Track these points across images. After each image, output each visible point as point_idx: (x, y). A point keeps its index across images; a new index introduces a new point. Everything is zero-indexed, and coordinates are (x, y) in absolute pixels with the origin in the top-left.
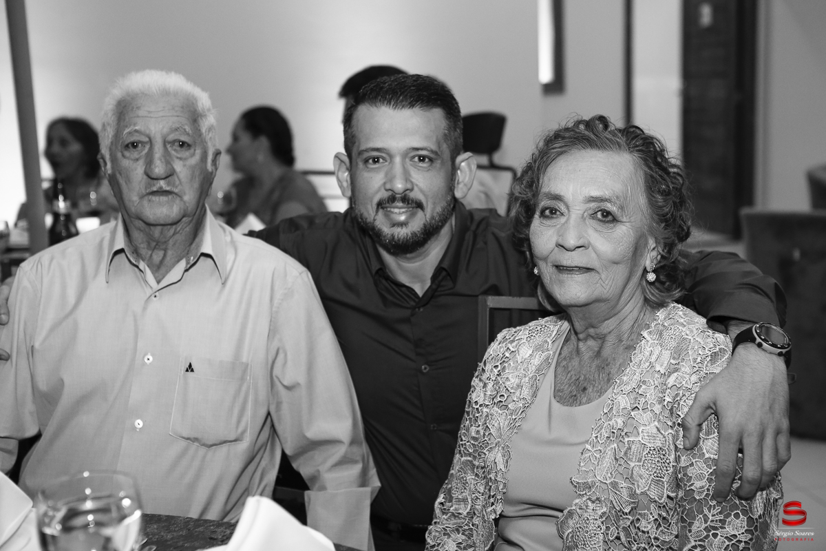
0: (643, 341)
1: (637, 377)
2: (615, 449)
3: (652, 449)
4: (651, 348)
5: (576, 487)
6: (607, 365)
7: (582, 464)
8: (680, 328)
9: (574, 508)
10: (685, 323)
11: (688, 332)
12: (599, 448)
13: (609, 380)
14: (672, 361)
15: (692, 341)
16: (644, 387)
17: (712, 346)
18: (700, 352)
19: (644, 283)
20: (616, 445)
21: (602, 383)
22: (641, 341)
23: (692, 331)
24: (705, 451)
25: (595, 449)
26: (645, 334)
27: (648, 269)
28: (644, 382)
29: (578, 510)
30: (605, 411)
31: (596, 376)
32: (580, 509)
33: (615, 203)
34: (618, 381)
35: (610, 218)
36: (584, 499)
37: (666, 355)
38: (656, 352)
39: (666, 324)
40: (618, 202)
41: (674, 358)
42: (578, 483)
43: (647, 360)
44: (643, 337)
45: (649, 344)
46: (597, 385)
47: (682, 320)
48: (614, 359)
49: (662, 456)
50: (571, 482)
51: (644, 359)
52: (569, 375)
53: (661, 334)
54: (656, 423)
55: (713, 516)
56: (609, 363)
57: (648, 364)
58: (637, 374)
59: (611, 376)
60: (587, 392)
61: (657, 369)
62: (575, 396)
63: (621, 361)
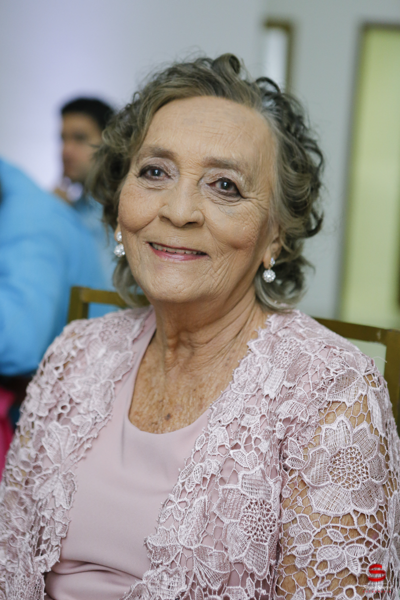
0: (250, 356)
1: (240, 404)
2: (205, 503)
3: (254, 501)
4: (259, 365)
5: (151, 552)
6: (201, 387)
7: (162, 521)
8: (298, 341)
9: (144, 581)
10: (304, 335)
11: (307, 347)
12: (185, 499)
13: (201, 407)
14: (286, 383)
15: (313, 359)
16: (247, 416)
17: (338, 367)
18: (323, 375)
19: (259, 282)
20: (206, 497)
21: (192, 410)
22: (247, 356)
23: (313, 346)
24: (313, 503)
25: (179, 500)
26: (252, 344)
27: (266, 265)
28: (248, 410)
29: (149, 586)
30: (197, 448)
31: (185, 400)
32: (152, 584)
33: (242, 172)
34: (215, 409)
35: (231, 191)
36: (159, 570)
37: (278, 375)
38: (265, 370)
39: (279, 334)
40: (246, 170)
41: (289, 380)
42: (154, 547)
43: (253, 381)
44: (250, 350)
45: (257, 358)
46: (185, 412)
47: (301, 331)
48: (210, 379)
49: (265, 512)
50: (146, 545)
51: (249, 380)
52: (151, 393)
53: (273, 347)
54: (262, 466)
55: (318, 591)
56: (204, 384)
57: (254, 385)
58: (240, 399)
59: (204, 401)
60: (171, 420)
61: (266, 393)
62: (156, 423)
63: (218, 381)
